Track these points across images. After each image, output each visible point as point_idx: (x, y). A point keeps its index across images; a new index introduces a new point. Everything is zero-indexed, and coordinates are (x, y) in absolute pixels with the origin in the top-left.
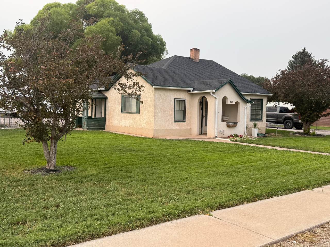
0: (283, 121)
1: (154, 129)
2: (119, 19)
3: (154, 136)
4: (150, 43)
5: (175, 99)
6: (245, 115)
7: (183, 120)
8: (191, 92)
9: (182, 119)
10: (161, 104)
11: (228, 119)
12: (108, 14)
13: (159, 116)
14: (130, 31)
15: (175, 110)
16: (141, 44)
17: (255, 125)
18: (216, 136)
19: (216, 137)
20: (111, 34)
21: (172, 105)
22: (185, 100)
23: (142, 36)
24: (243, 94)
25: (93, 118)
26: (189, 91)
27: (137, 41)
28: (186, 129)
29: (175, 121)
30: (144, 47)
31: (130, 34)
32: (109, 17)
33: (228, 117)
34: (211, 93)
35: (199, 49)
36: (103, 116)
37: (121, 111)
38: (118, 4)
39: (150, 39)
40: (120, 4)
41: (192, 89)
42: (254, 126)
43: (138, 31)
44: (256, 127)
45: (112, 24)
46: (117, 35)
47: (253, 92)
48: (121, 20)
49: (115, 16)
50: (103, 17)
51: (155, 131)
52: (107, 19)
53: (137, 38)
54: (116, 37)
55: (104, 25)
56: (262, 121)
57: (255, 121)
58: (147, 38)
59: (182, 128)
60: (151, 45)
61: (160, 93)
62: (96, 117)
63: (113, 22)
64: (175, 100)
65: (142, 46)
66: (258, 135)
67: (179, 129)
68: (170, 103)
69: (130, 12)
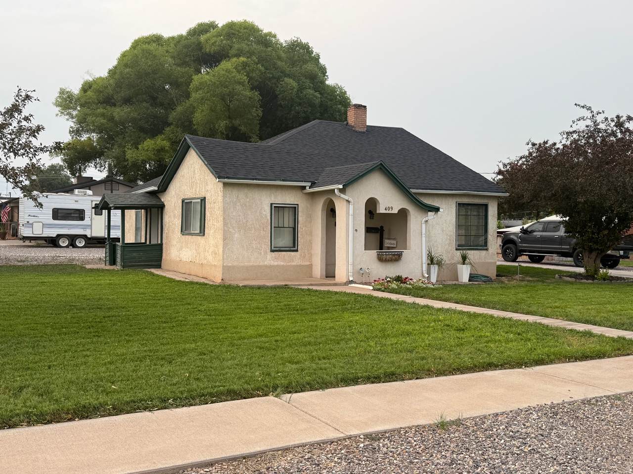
0: (571, 251)
1: (223, 266)
2: (257, 60)
3: (222, 280)
4: (317, 101)
5: (271, 204)
6: (423, 236)
7: (293, 247)
8: (308, 190)
9: (292, 245)
10: (239, 216)
11: (395, 246)
12: (238, 50)
13: (235, 239)
14: (277, 81)
15: (273, 227)
16: (300, 104)
17: (464, 258)
18: (351, 279)
19: (352, 282)
20: (239, 88)
21: (266, 217)
22: (295, 207)
23: (301, 89)
24: (414, 193)
25: (148, 245)
26: (304, 188)
27: (292, 98)
28: (300, 266)
29: (273, 248)
30: (306, 110)
31: (277, 87)
32: (238, 56)
33: (394, 242)
34: (336, 190)
35: (365, 107)
36: (159, 242)
37: (182, 231)
38: (262, 31)
39: (317, 94)
40: (265, 31)
41: (309, 184)
42: (461, 259)
43: (294, 80)
44: (467, 261)
45: (242, 69)
46: (252, 89)
47: (460, 190)
48: (261, 60)
49: (250, 54)
50: (228, 57)
51: (226, 269)
52: (235, 59)
53: (291, 93)
54: (248, 93)
55: (226, 71)
56: (487, 250)
57: (463, 250)
58: (312, 92)
59: (289, 264)
60: (321, 105)
61: (235, 193)
62: (152, 243)
63: (245, 65)
64: (273, 208)
65: (300, 107)
66: (472, 278)
67: (283, 266)
68: (261, 213)
69: (284, 45)
